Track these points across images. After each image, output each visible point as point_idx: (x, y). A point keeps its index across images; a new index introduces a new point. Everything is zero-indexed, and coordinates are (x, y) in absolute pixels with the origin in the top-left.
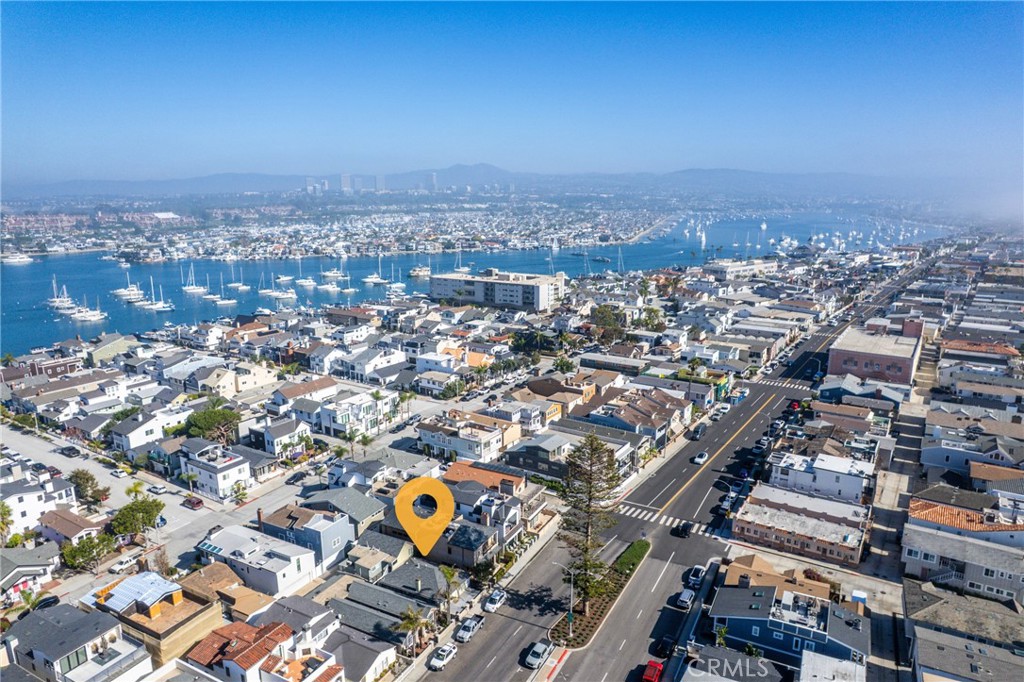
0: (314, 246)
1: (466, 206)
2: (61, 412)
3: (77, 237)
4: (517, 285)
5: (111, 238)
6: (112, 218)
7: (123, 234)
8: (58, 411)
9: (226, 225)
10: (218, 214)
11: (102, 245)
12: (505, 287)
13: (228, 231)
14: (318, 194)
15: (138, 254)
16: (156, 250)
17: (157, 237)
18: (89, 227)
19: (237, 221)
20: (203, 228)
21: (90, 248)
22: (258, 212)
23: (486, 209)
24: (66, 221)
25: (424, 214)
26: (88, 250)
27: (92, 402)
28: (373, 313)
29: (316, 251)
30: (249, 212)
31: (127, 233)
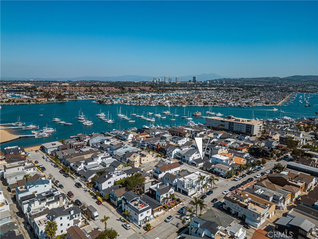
0: (159, 102)
1: (208, 88)
2: (78, 167)
3: (86, 94)
4: (244, 124)
5: (95, 95)
6: (96, 88)
7: (99, 94)
8: (77, 167)
9: (130, 92)
10: (127, 88)
11: (93, 97)
12: (238, 124)
13: (130, 94)
14: (157, 83)
15: (103, 101)
16: (109, 100)
17: (109, 95)
18: (89, 91)
19: (133, 91)
20: (123, 93)
21: (89, 98)
22: (139, 88)
23: (216, 90)
24: (83, 89)
25: (193, 91)
26: (89, 99)
27: (89, 164)
28: (186, 131)
29: (159, 103)
30: (137, 88)
31: (100, 93)
